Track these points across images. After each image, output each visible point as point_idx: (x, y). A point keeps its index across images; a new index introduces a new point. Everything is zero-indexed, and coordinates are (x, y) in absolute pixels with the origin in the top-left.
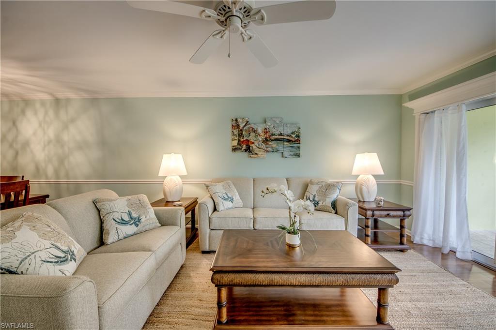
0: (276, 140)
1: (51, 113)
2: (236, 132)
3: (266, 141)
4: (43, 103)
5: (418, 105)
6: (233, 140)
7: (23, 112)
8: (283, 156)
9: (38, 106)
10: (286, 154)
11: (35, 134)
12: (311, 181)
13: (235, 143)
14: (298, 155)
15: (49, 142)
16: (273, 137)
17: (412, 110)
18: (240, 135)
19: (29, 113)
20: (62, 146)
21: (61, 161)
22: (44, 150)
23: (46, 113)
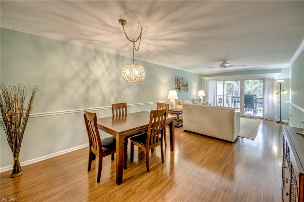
0: (185, 85)
1: (114, 63)
2: (177, 81)
3: (183, 85)
4: (109, 55)
5: (205, 78)
6: (176, 85)
7: (94, 58)
8: (185, 91)
9: (105, 56)
10: (186, 90)
11: (103, 75)
12: (193, 99)
13: (176, 86)
14: (187, 91)
15: (112, 81)
16: (184, 84)
17: (204, 79)
18: (178, 83)
19: (99, 60)
20: (120, 85)
21: (119, 93)
22: (109, 86)
23: (111, 62)
